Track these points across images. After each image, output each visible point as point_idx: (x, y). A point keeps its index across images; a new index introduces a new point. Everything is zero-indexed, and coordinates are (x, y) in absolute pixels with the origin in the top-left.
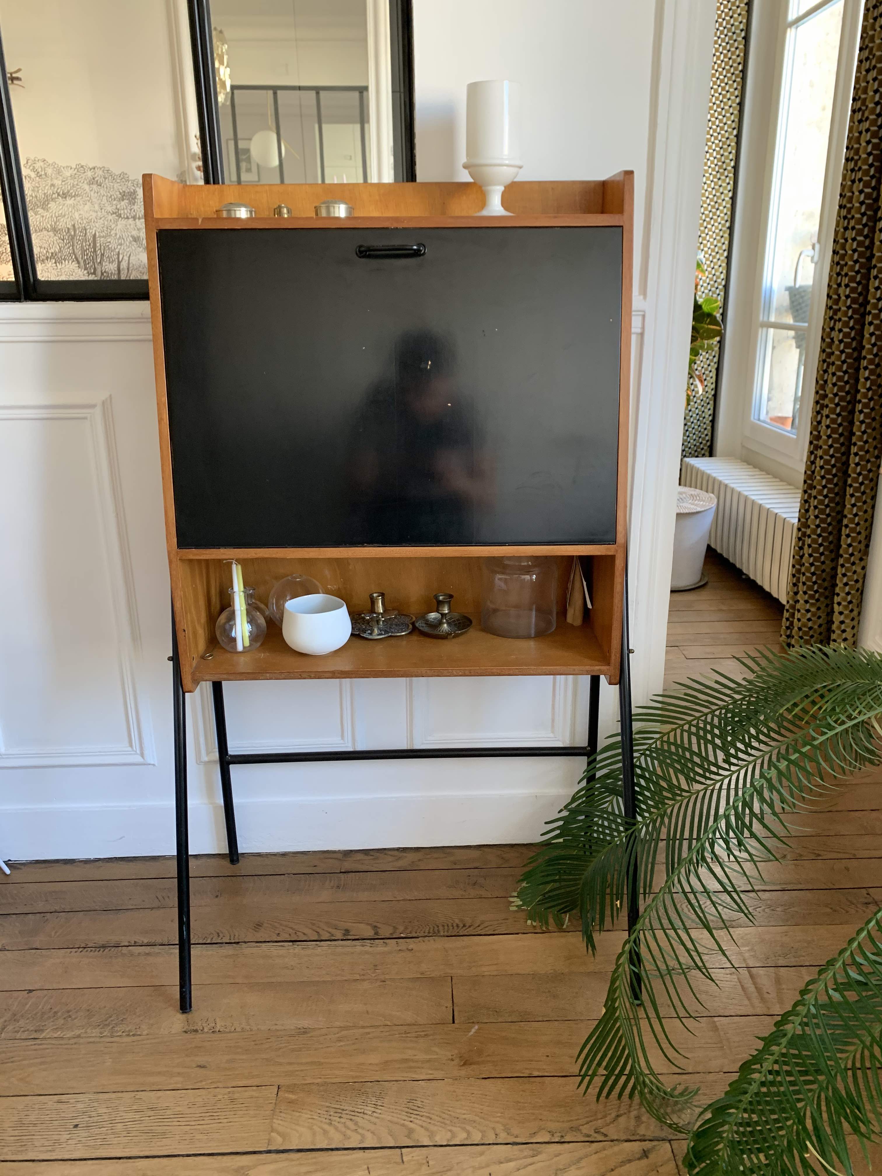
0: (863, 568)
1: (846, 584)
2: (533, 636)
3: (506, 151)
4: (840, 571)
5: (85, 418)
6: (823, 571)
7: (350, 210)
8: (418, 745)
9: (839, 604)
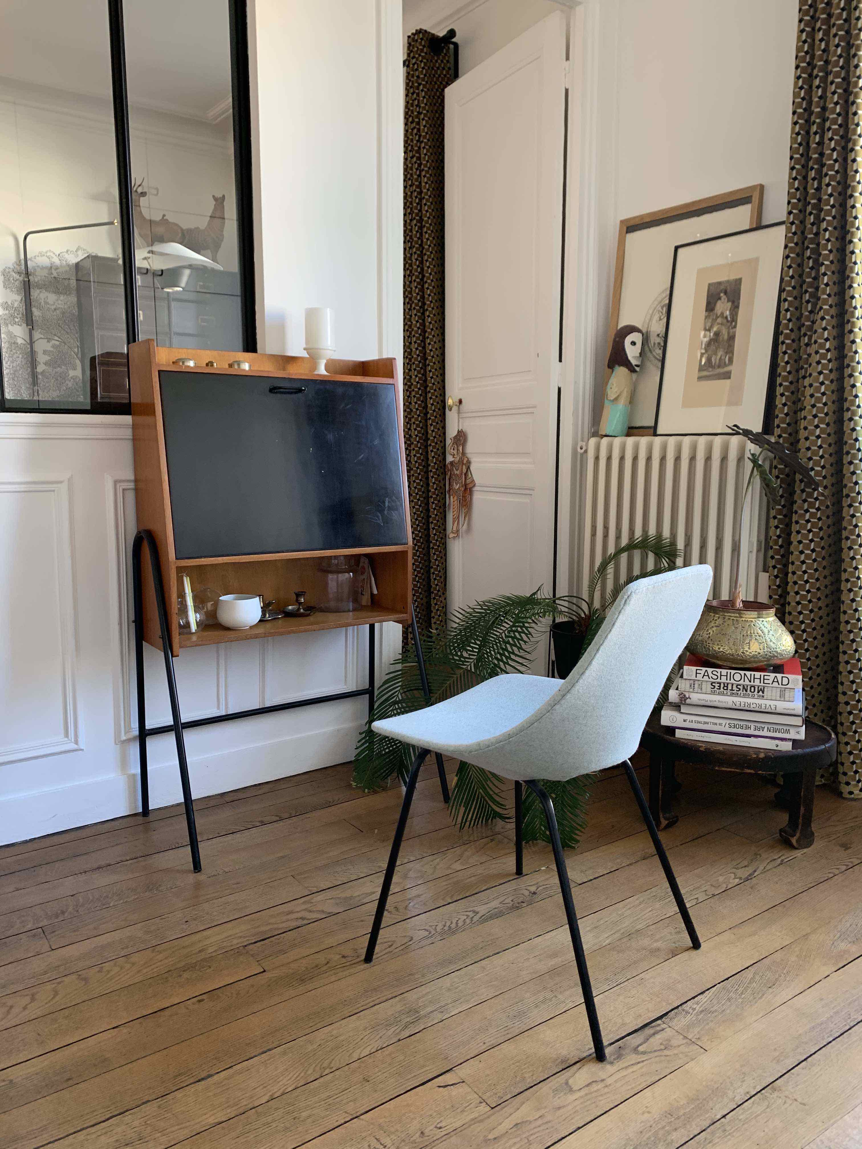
0: (445, 599)
1: (438, 610)
2: (351, 609)
3: (329, 343)
4: (433, 602)
5: (54, 491)
6: (422, 604)
7: (250, 366)
8: (268, 704)
9: (435, 623)
